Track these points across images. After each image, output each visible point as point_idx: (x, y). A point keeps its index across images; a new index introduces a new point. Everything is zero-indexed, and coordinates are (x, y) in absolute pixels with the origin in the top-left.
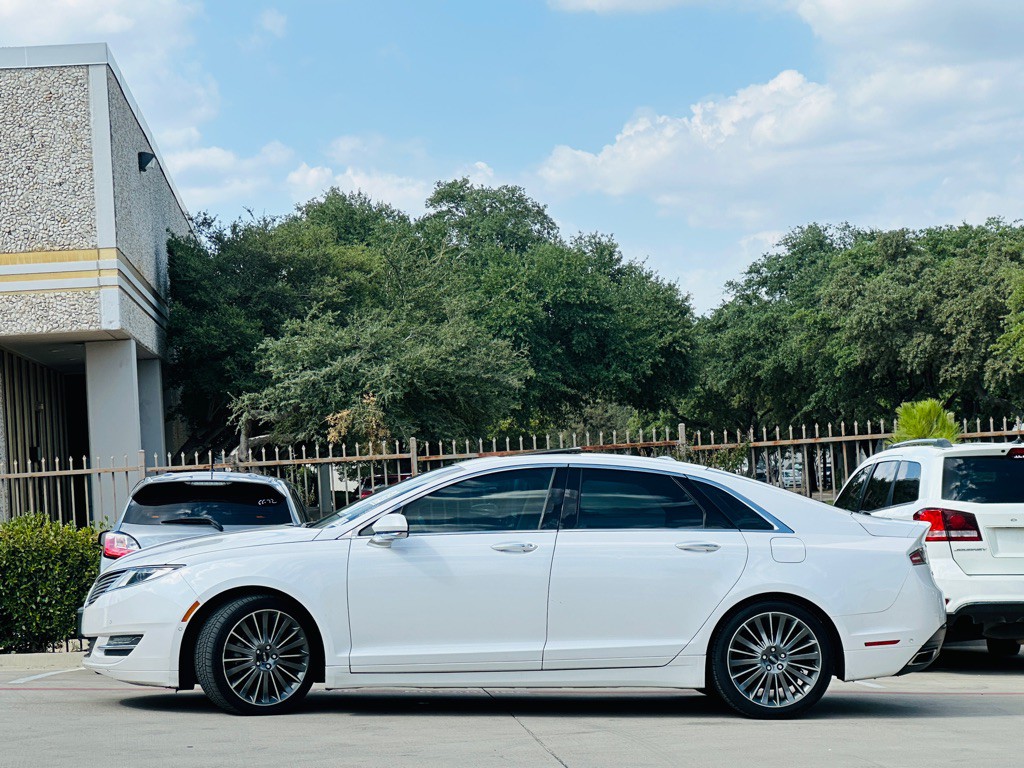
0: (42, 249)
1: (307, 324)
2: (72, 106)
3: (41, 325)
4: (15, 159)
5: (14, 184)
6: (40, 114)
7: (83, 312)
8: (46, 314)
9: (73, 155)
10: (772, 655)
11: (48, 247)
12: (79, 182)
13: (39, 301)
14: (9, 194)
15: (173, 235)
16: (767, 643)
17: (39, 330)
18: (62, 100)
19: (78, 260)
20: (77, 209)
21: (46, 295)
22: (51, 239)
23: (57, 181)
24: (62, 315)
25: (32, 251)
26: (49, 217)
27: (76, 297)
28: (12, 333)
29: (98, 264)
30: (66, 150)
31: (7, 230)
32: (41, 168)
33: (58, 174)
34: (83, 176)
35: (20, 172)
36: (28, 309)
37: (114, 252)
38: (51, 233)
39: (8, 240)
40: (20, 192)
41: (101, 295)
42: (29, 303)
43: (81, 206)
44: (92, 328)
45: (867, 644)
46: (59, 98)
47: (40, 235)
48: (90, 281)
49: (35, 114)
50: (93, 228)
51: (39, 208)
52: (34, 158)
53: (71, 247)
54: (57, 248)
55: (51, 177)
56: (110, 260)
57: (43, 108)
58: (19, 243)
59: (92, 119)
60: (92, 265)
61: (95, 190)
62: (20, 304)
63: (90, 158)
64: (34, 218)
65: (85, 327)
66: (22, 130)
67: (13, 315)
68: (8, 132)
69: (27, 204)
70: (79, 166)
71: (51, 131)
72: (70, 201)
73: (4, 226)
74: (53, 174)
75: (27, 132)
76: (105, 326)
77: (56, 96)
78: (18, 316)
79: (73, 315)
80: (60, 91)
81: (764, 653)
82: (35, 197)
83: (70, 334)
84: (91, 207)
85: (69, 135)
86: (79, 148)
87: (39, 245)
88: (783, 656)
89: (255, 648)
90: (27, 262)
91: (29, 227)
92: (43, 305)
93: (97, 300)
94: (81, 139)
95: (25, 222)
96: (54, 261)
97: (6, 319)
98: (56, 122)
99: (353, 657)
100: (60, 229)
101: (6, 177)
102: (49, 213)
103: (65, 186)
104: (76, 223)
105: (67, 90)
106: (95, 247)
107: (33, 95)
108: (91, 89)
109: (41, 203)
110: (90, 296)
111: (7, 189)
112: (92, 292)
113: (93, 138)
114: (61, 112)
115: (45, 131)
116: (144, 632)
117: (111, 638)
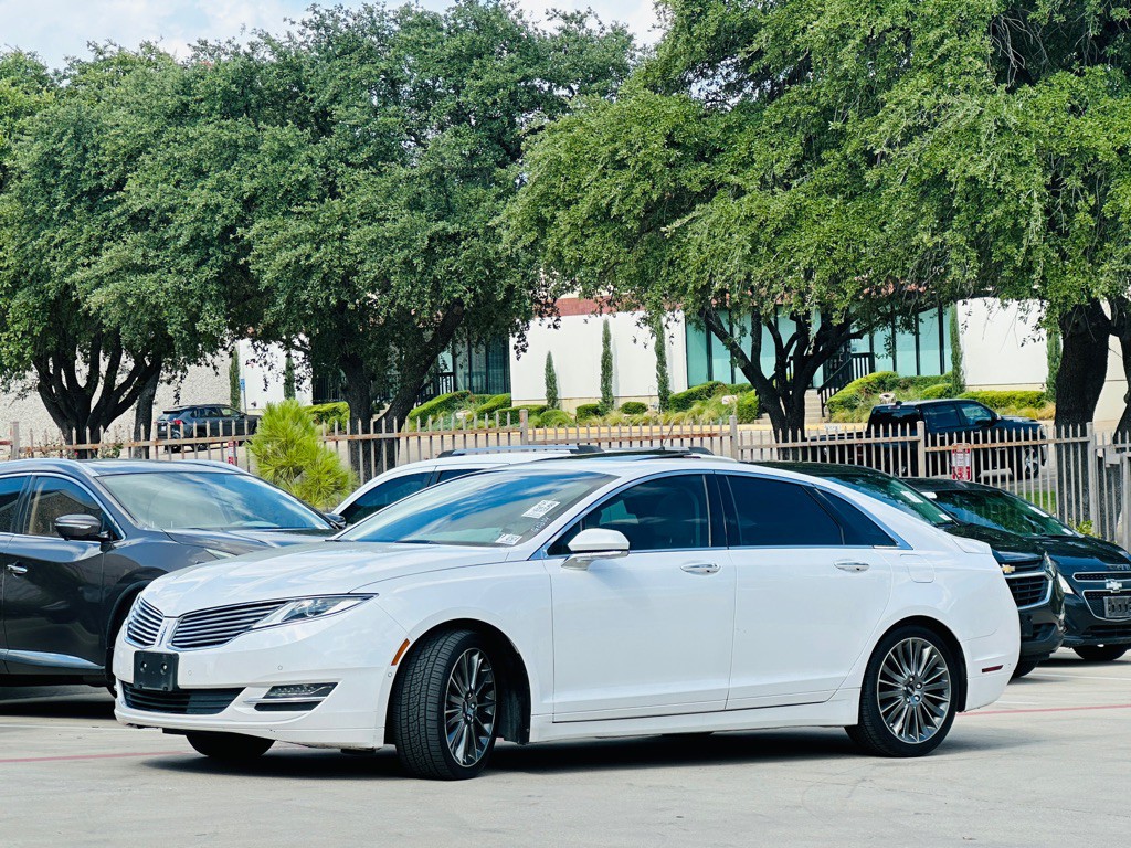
16: (907, 672)
45: (984, 671)
81: (905, 684)
88: (919, 686)
89: (464, 696)
99: (557, 703)
116: (340, 679)
117: (274, 688)
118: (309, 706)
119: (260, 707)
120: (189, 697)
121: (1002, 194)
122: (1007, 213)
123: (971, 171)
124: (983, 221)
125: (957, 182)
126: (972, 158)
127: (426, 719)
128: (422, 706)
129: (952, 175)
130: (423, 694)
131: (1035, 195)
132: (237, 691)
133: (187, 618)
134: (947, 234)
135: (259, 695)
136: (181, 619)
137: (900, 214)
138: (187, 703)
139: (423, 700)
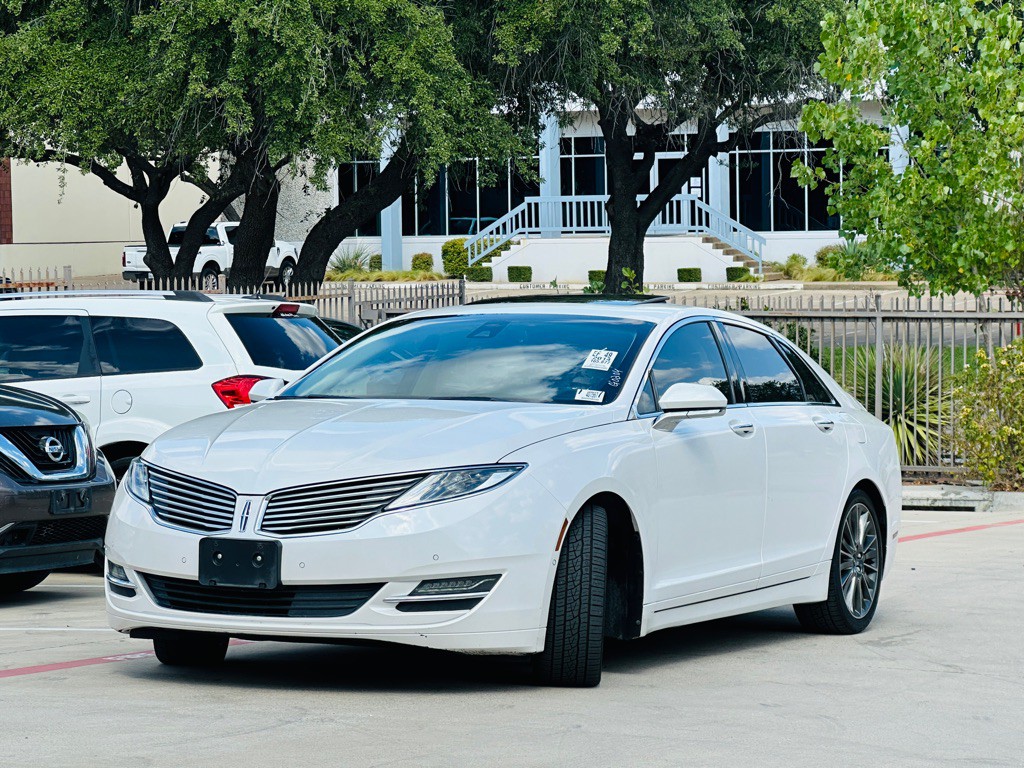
88: (859, 555)
116: (504, 570)
117: (424, 583)
118: (468, 604)
119: (403, 606)
120: (293, 595)
121: (281, 49)
122: (287, 68)
123: (256, 22)
124: (260, 74)
125: (240, 33)
126: (251, 10)
127: (589, 615)
128: (585, 599)
129: (236, 25)
130: (585, 585)
131: (318, 51)
132: (374, 587)
133: (277, 497)
134: (224, 86)
135: (404, 593)
136: (270, 496)
137: (171, 64)
138: (289, 603)
139: (585, 592)
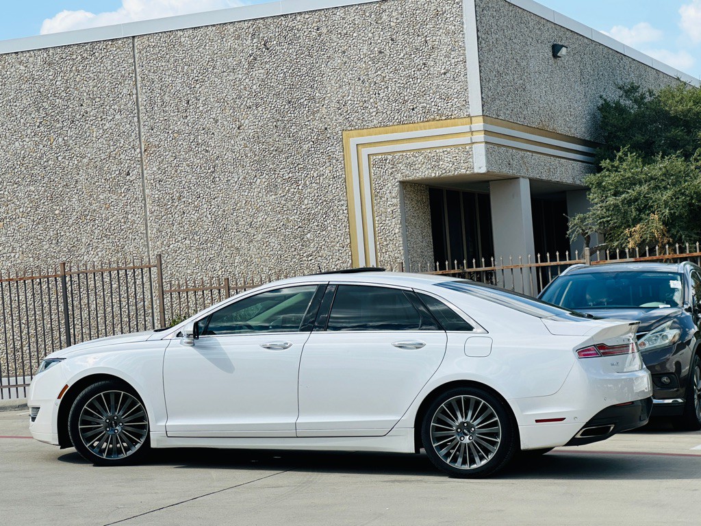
0: (434, 119)
1: (616, 163)
2: (452, 19)
3: (435, 172)
4: (416, 58)
5: (416, 75)
6: (431, 26)
7: (462, 161)
8: (437, 164)
9: (453, 53)
10: (465, 429)
11: (438, 118)
12: (457, 71)
13: (433, 155)
14: (412, 82)
15: (605, 100)
16: (460, 419)
17: (433, 175)
18: (445, 15)
19: (458, 125)
20: (456, 90)
21: (438, 151)
22: (440, 112)
23: (443, 71)
24: (448, 164)
25: (428, 121)
26: (438, 97)
27: (457, 151)
28: (416, 178)
29: (470, 128)
30: (448, 50)
31: (412, 107)
32: (432, 63)
33: (443, 67)
34: (460, 67)
35: (419, 67)
36: (426, 161)
37: (481, 118)
38: (439, 108)
39: (412, 114)
40: (419, 81)
41: (473, 149)
42: (427, 157)
43: (459, 88)
44: (468, 172)
45: (537, 421)
46: (443, 14)
47: (433, 109)
48: (465, 140)
49: (428, 26)
50: (467, 102)
51: (431, 91)
52: (427, 57)
53: (453, 117)
54: (443, 118)
55: (439, 69)
56: (479, 124)
57: (433, 21)
58: (419, 116)
59: (465, 26)
60: (466, 128)
61: (468, 76)
62: (421, 158)
63: (464, 54)
64: (428, 98)
65: (463, 171)
66: (420, 38)
67: (417, 165)
68: (411, 40)
69: (424, 89)
70: (456, 60)
71: (438, 37)
72: (451, 84)
73: (409, 105)
74: (440, 67)
75: (423, 39)
76: (476, 171)
77: (441, 12)
78: (420, 166)
79: (455, 164)
80: (444, 9)
81: (458, 427)
82: (429, 84)
83: (454, 176)
84: (465, 88)
85: (449, 39)
86: (456, 48)
87: (432, 117)
88: (473, 429)
89: (104, 419)
90: (425, 129)
91: (425, 105)
92: (436, 157)
93: (471, 153)
94: (458, 41)
95: (423, 101)
96: (442, 127)
97: (412, 168)
98: (441, 30)
99: (168, 426)
100: (446, 105)
101: (410, 71)
102: (438, 94)
103: (448, 75)
104: (456, 100)
105: (448, 8)
106: (469, 116)
107: (427, 13)
108: (464, 6)
109: (433, 87)
110: (466, 150)
111: (411, 80)
112: (467, 147)
113: (465, 39)
114: (444, 24)
115: (434, 38)
116: (40, 405)
